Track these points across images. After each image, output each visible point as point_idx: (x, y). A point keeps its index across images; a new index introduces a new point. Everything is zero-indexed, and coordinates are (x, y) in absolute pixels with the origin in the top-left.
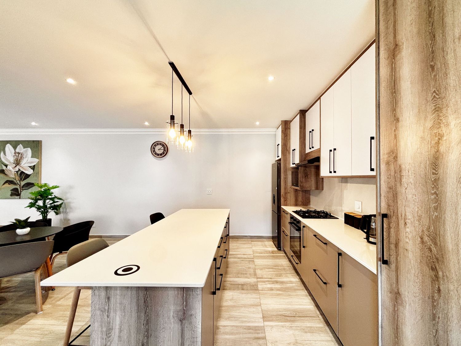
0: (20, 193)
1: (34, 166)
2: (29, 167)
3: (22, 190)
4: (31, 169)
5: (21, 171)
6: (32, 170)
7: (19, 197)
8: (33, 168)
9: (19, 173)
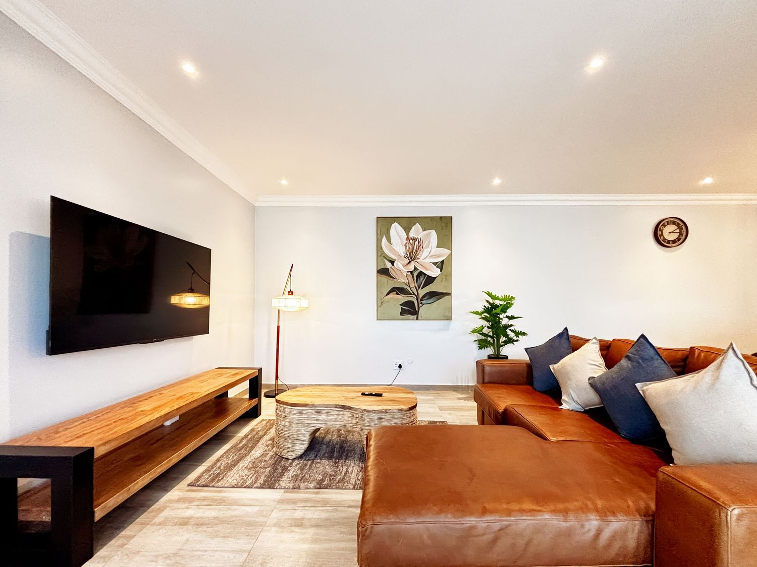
0: (417, 310)
1: (443, 262)
2: (433, 263)
3: (421, 305)
4: (437, 267)
5: (418, 271)
6: (439, 270)
7: (416, 316)
8: (440, 265)
9: (415, 274)
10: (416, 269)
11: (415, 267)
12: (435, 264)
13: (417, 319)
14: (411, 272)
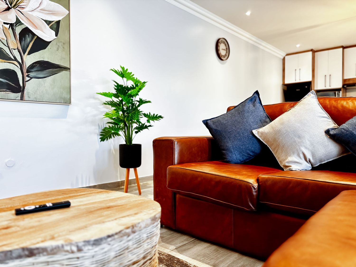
0: (21, 84)
1: (58, 23)
2: (46, 21)
3: (28, 79)
4: (51, 28)
5: (23, 27)
6: (53, 33)
7: (19, 94)
8: (55, 26)
9: (18, 30)
10: (18, 22)
11: (17, 19)
12: (48, 22)
13: (22, 98)
14: (11, 25)
